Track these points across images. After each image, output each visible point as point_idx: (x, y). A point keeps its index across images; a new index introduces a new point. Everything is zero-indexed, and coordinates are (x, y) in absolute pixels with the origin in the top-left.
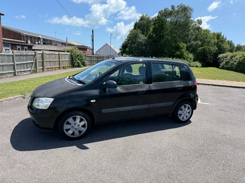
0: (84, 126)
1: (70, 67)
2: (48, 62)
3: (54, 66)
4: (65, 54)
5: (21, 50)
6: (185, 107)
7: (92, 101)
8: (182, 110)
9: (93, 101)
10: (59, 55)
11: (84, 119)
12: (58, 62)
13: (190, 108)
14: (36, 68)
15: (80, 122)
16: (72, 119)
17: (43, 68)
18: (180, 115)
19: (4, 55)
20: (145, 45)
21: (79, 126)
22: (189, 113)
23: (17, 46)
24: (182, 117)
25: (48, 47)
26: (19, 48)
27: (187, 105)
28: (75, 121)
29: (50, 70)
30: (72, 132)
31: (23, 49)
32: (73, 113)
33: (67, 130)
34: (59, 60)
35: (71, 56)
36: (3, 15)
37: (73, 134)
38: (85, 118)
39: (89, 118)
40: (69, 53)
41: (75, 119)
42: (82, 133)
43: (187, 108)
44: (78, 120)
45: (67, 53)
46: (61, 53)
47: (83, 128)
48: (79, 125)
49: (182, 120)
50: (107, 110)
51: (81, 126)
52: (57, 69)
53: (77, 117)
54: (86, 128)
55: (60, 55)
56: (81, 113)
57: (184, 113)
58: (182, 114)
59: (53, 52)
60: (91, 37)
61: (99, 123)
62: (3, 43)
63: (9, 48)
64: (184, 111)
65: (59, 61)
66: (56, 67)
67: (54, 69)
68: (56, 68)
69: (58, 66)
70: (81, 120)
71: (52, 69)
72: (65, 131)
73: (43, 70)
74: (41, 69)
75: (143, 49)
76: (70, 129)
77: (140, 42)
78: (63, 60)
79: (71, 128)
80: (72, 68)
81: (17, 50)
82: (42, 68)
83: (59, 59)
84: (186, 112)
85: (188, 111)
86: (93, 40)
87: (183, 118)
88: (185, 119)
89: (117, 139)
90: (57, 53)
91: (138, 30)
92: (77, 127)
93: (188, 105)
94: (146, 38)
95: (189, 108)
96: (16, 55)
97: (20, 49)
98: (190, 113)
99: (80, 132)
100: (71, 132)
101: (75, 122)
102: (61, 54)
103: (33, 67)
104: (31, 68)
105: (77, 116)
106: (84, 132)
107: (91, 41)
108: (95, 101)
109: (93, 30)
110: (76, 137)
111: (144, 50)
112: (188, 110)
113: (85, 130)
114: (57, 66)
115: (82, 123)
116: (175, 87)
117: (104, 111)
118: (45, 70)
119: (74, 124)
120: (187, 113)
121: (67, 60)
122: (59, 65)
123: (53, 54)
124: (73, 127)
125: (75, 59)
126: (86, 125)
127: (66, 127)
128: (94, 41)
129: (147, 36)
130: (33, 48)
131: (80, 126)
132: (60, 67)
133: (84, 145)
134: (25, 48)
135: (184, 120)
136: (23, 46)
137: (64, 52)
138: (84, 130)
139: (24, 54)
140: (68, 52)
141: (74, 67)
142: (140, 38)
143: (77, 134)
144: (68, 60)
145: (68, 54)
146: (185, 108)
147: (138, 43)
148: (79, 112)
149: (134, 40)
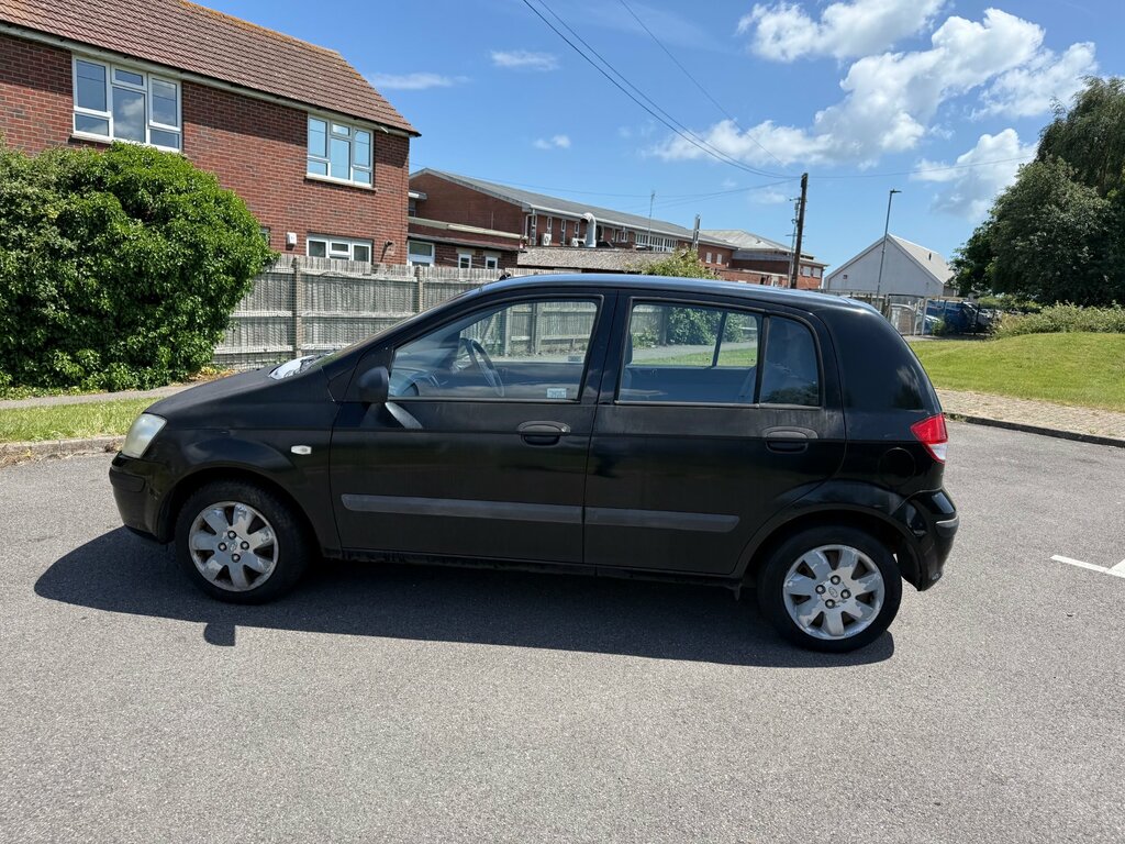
0: (265, 552)
1: (652, 340)
2: (554, 318)
5: (473, 267)
6: (834, 559)
7: (296, 450)
8: (814, 577)
9: (303, 450)
11: (267, 523)
13: (873, 572)
14: (502, 337)
15: (250, 531)
16: (218, 512)
17: (530, 341)
18: (799, 599)
19: (384, 283)
20: (1091, 240)
22: (867, 599)
23: (458, 251)
24: (812, 617)
25: (584, 256)
26: (467, 260)
27: (846, 548)
28: (231, 524)
30: (219, 567)
31: (479, 263)
32: (224, 489)
33: (206, 555)
36: (417, 135)
37: (224, 574)
38: (267, 519)
39: (285, 524)
41: (229, 515)
42: (258, 582)
43: (845, 572)
44: (242, 522)
47: (262, 562)
48: (245, 545)
49: (809, 631)
50: (366, 499)
51: (256, 551)
53: (239, 510)
54: (275, 561)
56: (254, 496)
57: (827, 596)
58: (809, 598)
60: (797, 208)
61: (337, 552)
62: (409, 238)
63: (430, 260)
64: (827, 584)
70: (256, 526)
72: (195, 558)
73: (529, 347)
74: (521, 342)
75: (1076, 260)
76: (213, 552)
77: (1066, 229)
79: (217, 550)
81: (456, 265)
82: (525, 338)
84: (839, 589)
85: (858, 588)
86: (800, 223)
88: (839, 630)
91: (1054, 161)
92: (238, 551)
93: (852, 554)
94: (1100, 203)
95: (861, 571)
96: (428, 285)
97: (470, 264)
98: (878, 605)
99: (251, 574)
100: (214, 565)
101: (230, 528)
103: (489, 331)
104: (482, 338)
105: (239, 506)
106: (266, 576)
108: (308, 450)
109: (806, 174)
110: (236, 590)
111: (1084, 268)
112: (854, 578)
113: (272, 571)
115: (260, 539)
116: (753, 434)
117: (347, 500)
118: (539, 347)
119: (225, 534)
120: (852, 601)
124: (222, 547)
126: (276, 550)
127: (198, 539)
129: (1113, 193)
130: (521, 260)
131: (251, 551)
133: (235, 628)
134: (488, 259)
135: (825, 636)
136: (479, 250)
138: (267, 568)
139: (462, 279)
141: (671, 344)
142: (1067, 203)
143: (239, 580)
144: (651, 310)
146: (834, 568)
147: (1050, 232)
148: (247, 489)
149: (1028, 213)
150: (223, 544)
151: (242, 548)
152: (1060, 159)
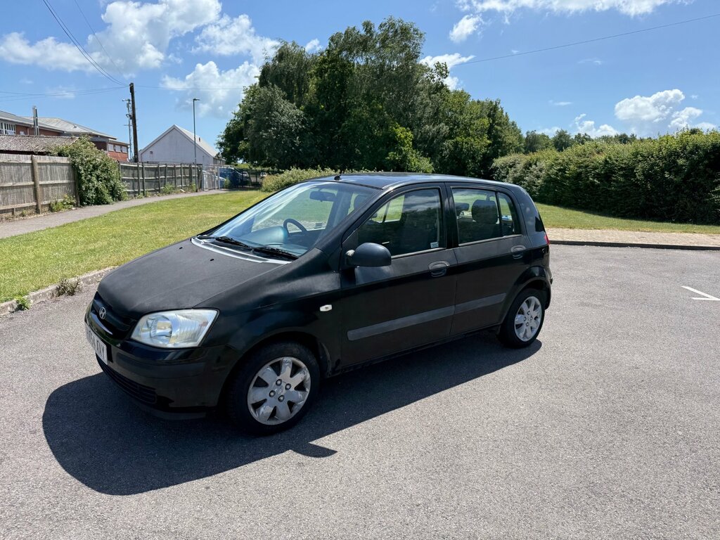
0: (301, 387)
1: (71, 204)
3: (18, 203)
4: (52, 162)
6: (529, 303)
7: (323, 309)
8: (523, 314)
9: (327, 308)
10: (32, 165)
11: (303, 365)
12: (31, 190)
13: (539, 306)
15: (292, 375)
16: (270, 369)
18: (520, 326)
20: (301, 133)
21: (288, 387)
22: (536, 318)
24: (523, 333)
27: (532, 297)
28: (278, 375)
29: (7, 219)
30: (271, 410)
32: (273, 350)
33: (257, 406)
34: (33, 183)
35: (74, 167)
37: (274, 414)
38: (304, 362)
39: (314, 362)
40: (64, 160)
41: (277, 368)
42: (296, 409)
43: (532, 308)
44: (287, 370)
45: (59, 160)
46: (39, 159)
47: (300, 394)
49: (522, 339)
50: (361, 330)
51: (296, 388)
52: (29, 212)
53: (286, 362)
54: (308, 390)
55: (37, 168)
56: (295, 348)
57: (526, 322)
58: (522, 324)
59: (11, 156)
60: (128, 107)
64: (527, 316)
65: (35, 186)
66: (25, 208)
67: (18, 213)
68: (24, 211)
69: (31, 204)
70: (296, 369)
71: (10, 214)
72: (252, 410)
76: (265, 400)
77: (283, 125)
78: (47, 182)
79: (268, 398)
80: (77, 206)
83: (34, 180)
84: (530, 316)
85: (535, 314)
86: (133, 118)
87: (525, 335)
88: (530, 335)
89: (393, 412)
90: (26, 159)
91: (273, 86)
92: (284, 392)
93: (534, 300)
94: (299, 112)
95: (536, 307)
98: (539, 320)
99: (291, 405)
100: (266, 410)
101: (278, 378)
102: (39, 164)
105: (285, 359)
106: (302, 403)
107: (128, 121)
108: (330, 307)
109: (132, 84)
110: (282, 422)
111: (297, 148)
112: (534, 310)
113: (306, 398)
114: (26, 205)
115: (299, 378)
116: (509, 252)
117: (352, 335)
119: (275, 383)
120: (533, 320)
121: (60, 182)
122: (36, 199)
123: (13, 164)
124: (272, 394)
125: (85, 178)
126: (308, 382)
127: (255, 395)
128: (137, 118)
129: (302, 107)
131: (292, 389)
132: (37, 206)
133: (314, 443)
135: (527, 340)
137: (47, 157)
138: (301, 398)
140: (60, 155)
141: (83, 205)
142: (282, 112)
143: (284, 414)
144: (65, 181)
145: (62, 162)
146: (529, 308)
147: (277, 128)
148: (289, 345)
149: (265, 116)
150: (272, 391)
151: (286, 389)
152: (275, 86)
